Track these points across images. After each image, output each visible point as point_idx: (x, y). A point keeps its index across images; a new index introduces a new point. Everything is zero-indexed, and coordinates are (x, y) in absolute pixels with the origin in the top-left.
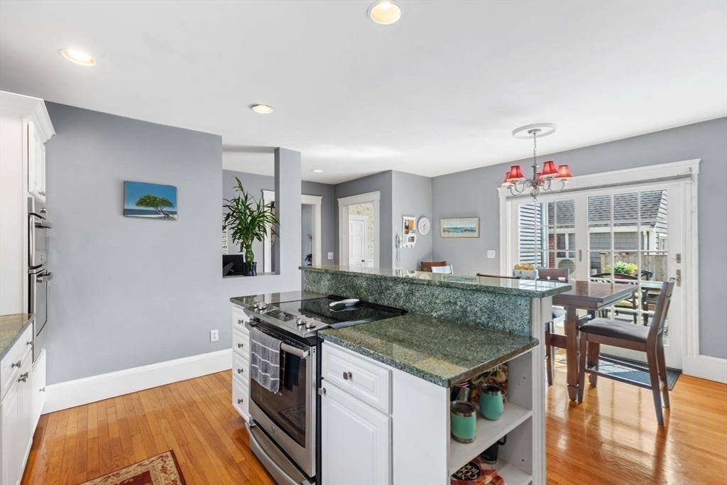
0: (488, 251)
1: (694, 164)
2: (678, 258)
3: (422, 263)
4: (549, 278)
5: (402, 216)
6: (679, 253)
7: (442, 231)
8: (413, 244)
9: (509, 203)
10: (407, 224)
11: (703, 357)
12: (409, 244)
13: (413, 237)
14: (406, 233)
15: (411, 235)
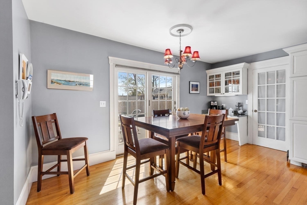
0: (101, 101)
13: (30, 85)
14: (23, 78)
15: (29, 81)
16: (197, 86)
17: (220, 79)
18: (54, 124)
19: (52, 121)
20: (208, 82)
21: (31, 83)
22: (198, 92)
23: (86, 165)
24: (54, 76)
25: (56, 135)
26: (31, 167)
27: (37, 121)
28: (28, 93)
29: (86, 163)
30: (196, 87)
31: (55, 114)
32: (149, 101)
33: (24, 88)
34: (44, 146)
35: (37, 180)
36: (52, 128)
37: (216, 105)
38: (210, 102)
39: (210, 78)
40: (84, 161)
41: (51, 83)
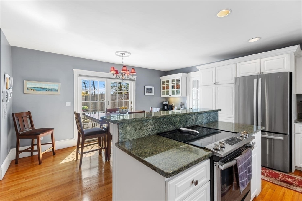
0: (66, 102)
5: (4, 73)
13: (11, 92)
14: (7, 89)
15: (11, 91)
16: (151, 89)
17: (169, 84)
18: (28, 119)
19: (27, 116)
20: (162, 86)
21: (12, 91)
22: (153, 94)
23: (53, 147)
24: (29, 84)
25: (30, 127)
26: (10, 149)
27: (16, 116)
28: (10, 98)
29: (53, 146)
30: (149, 90)
31: (29, 112)
32: (108, 101)
33: (7, 95)
34: (20, 133)
35: (15, 159)
36: (27, 122)
37: (167, 104)
38: (163, 103)
39: (163, 83)
40: (51, 145)
41: (26, 89)
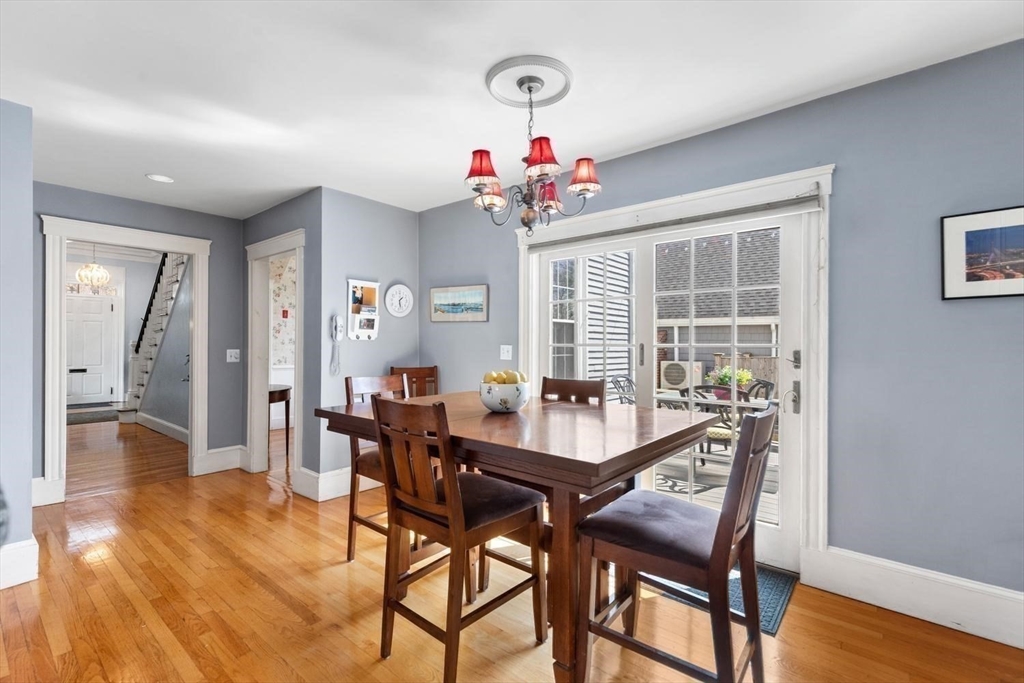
0: (502, 346)
1: (823, 175)
2: (797, 359)
3: (392, 368)
4: (573, 398)
5: (348, 278)
6: (798, 349)
7: (433, 310)
8: (374, 333)
9: (534, 257)
10: (358, 295)
11: (834, 550)
12: (364, 333)
13: (371, 320)
31: (436, 368)
